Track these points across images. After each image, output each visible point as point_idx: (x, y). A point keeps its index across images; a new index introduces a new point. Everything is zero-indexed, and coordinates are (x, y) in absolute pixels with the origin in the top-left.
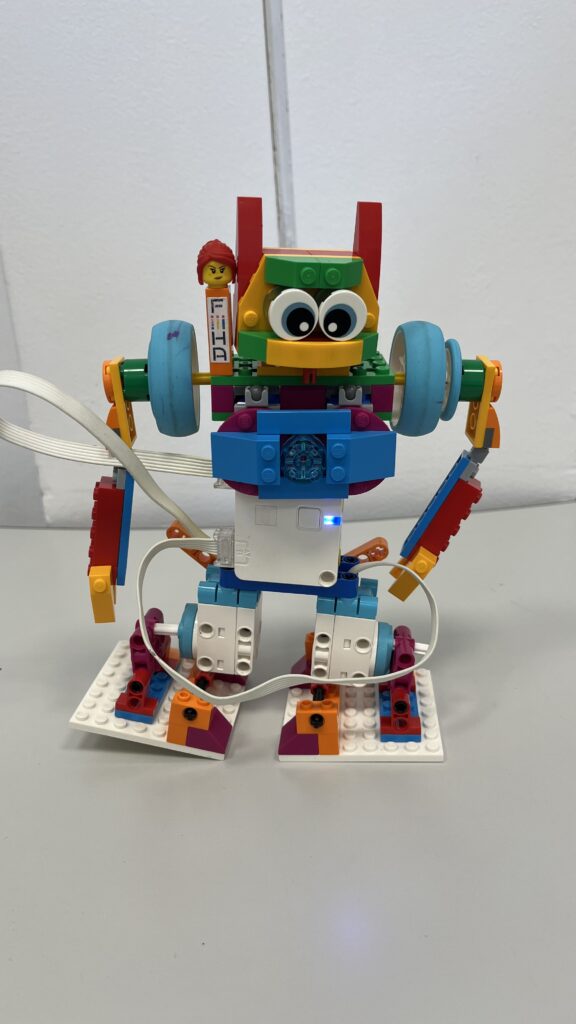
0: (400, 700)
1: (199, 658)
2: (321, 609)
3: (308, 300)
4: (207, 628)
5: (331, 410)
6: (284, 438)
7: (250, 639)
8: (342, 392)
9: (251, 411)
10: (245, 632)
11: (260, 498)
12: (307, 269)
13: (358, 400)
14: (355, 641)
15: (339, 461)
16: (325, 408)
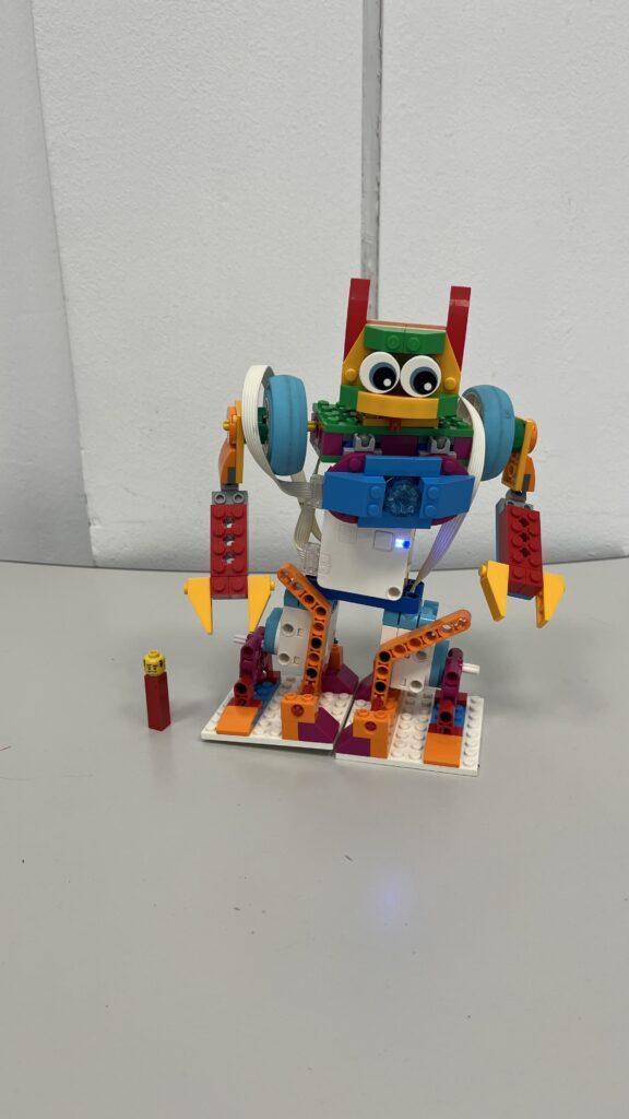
0: (445, 710)
1: (280, 652)
2: (386, 622)
3: (392, 362)
4: (289, 628)
5: (422, 458)
6: (389, 479)
8: (435, 442)
9: (360, 456)
11: (359, 526)
12: (393, 336)
13: (446, 450)
15: (432, 502)
16: (417, 454)
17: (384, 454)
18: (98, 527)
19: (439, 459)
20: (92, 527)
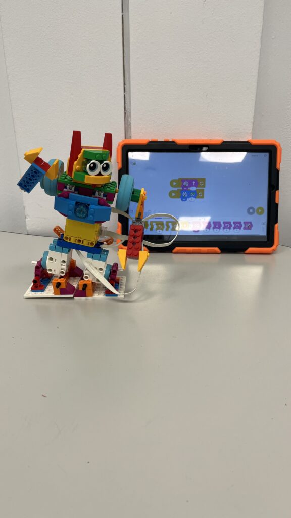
1: (48, 269)
2: (88, 257)
4: (51, 259)
5: (92, 198)
6: (77, 203)
7: (65, 264)
8: (97, 193)
9: (68, 193)
10: (64, 261)
14: (98, 268)
15: (92, 214)
16: (91, 196)
17: (78, 194)
18: (29, 219)
19: (97, 199)
20: (27, 219)
